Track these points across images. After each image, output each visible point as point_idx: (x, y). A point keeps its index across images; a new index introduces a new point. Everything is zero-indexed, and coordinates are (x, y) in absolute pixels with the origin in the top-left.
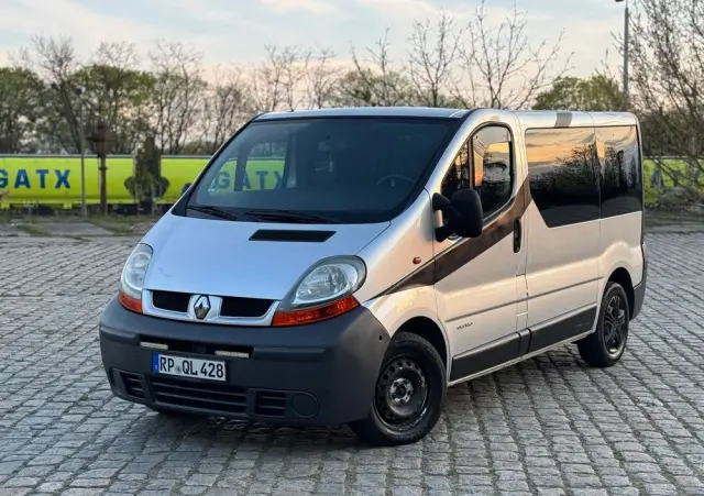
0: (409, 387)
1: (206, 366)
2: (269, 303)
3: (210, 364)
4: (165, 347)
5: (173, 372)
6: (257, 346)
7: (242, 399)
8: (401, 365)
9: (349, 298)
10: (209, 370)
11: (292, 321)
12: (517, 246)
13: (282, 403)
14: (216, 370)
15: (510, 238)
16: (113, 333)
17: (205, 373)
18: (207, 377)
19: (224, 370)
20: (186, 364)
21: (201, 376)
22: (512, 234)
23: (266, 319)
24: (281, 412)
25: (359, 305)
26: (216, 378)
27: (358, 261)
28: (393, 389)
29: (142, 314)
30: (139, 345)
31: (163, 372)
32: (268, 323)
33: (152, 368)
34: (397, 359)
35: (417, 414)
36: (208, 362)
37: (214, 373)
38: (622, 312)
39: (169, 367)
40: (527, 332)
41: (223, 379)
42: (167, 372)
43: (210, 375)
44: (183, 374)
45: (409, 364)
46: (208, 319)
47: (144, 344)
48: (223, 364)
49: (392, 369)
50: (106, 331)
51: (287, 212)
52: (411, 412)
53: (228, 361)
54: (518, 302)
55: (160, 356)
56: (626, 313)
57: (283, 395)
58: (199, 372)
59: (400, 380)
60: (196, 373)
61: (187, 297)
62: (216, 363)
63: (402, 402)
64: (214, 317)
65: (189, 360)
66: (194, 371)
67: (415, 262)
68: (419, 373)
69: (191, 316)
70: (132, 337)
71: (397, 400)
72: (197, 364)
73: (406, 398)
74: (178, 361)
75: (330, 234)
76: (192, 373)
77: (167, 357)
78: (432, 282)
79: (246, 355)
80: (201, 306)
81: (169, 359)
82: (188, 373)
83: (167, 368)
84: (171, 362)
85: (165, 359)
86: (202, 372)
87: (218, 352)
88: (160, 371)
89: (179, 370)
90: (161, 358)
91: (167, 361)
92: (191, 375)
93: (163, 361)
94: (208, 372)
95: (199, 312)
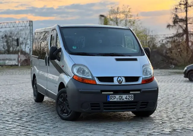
1: (127, 97)
3: (128, 96)
4: (112, 93)
5: (115, 100)
6: (141, 89)
14: (130, 97)
17: (127, 99)
18: (128, 100)
19: (133, 97)
20: (120, 97)
26: (130, 100)
29: (97, 84)
30: (102, 93)
31: (112, 100)
32: (141, 83)
33: (107, 100)
36: (128, 95)
37: (130, 98)
39: (114, 98)
41: (133, 100)
42: (113, 100)
43: (128, 99)
44: (119, 100)
46: (123, 83)
47: (103, 93)
48: (133, 95)
53: (134, 94)
55: (110, 96)
57: (148, 102)
58: (125, 99)
62: (130, 95)
65: (121, 96)
66: (123, 99)
70: (99, 91)
72: (124, 97)
74: (117, 96)
76: (122, 99)
77: (113, 96)
79: (139, 92)
80: (120, 80)
81: (114, 96)
82: (121, 99)
83: (113, 99)
84: (115, 97)
85: (112, 96)
86: (126, 99)
87: (131, 92)
88: (110, 100)
89: (117, 99)
90: (111, 96)
91: (113, 97)
92: (121, 100)
93: (111, 97)
94: (128, 98)
95: (120, 82)
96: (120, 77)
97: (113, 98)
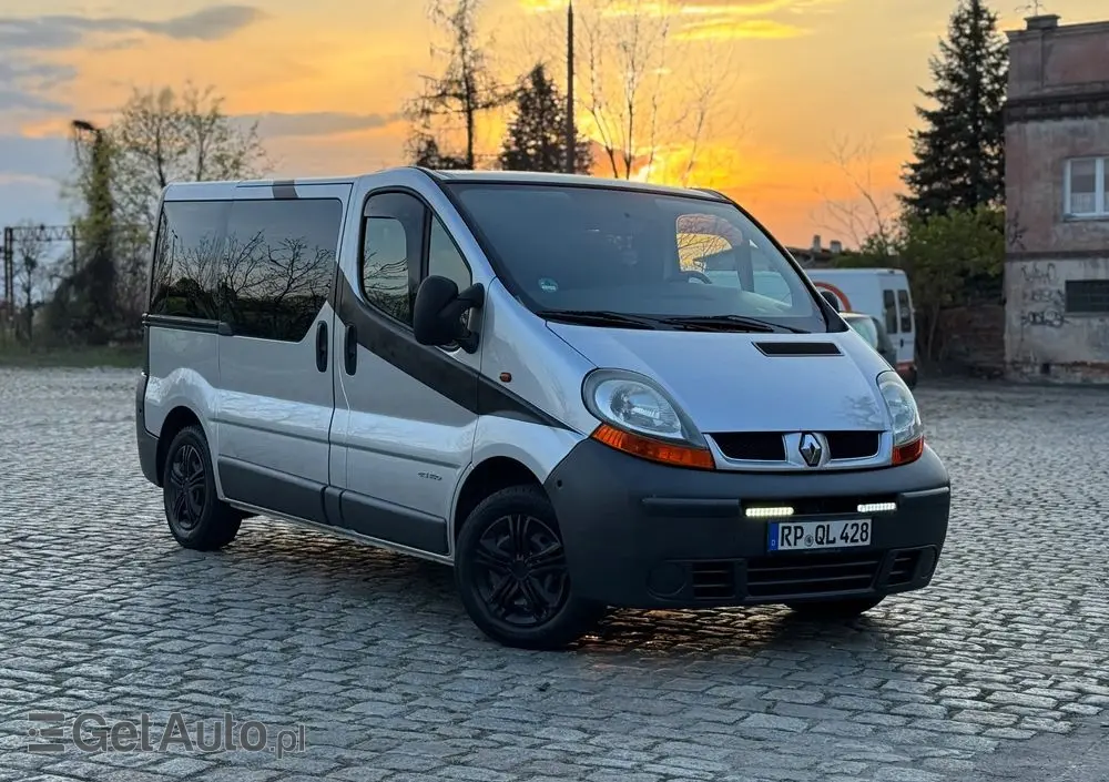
1: (848, 530)
3: (852, 526)
4: (788, 511)
5: (801, 545)
10: (851, 533)
14: (860, 531)
17: (846, 538)
18: (849, 544)
19: (869, 531)
20: (820, 530)
21: (840, 543)
26: (860, 543)
30: (744, 513)
31: (786, 547)
32: (892, 462)
33: (766, 545)
36: (851, 522)
37: (858, 537)
39: (796, 538)
41: (868, 543)
42: (793, 547)
43: (852, 541)
44: (815, 546)
46: (824, 464)
47: (751, 512)
48: (869, 522)
53: (874, 517)
55: (781, 525)
57: (918, 553)
58: (838, 538)
60: (834, 542)
62: (860, 522)
65: (825, 524)
66: (831, 539)
70: (735, 503)
72: (836, 527)
74: (810, 528)
76: (828, 542)
77: (792, 525)
79: (891, 506)
80: (812, 447)
81: (796, 528)
82: (822, 543)
83: (792, 543)
84: (799, 531)
85: (789, 528)
86: (842, 538)
87: (862, 508)
88: (780, 548)
89: (809, 541)
90: (784, 528)
91: (793, 530)
92: (825, 546)
93: (786, 531)
94: (850, 536)
95: (811, 456)
96: (810, 432)
97: (791, 538)
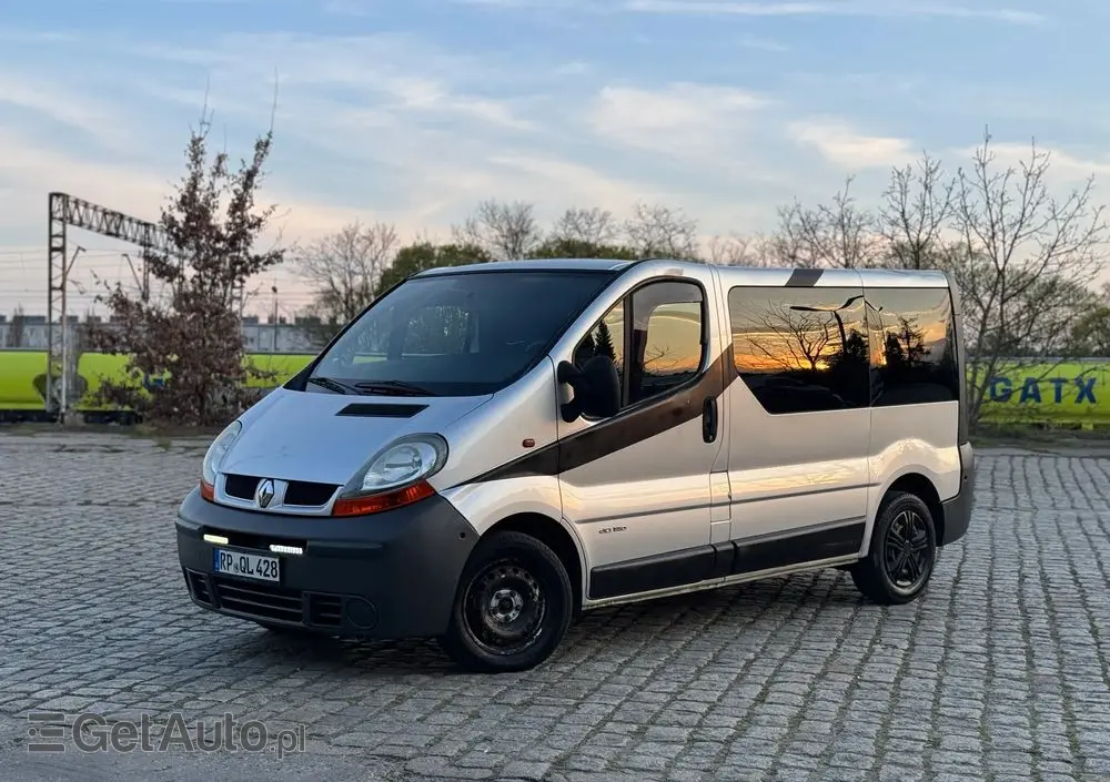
0: (517, 600)
1: (262, 564)
2: (331, 488)
3: (265, 562)
4: (224, 541)
5: (231, 571)
6: (311, 540)
7: (296, 605)
8: (503, 572)
9: (422, 484)
10: (264, 567)
11: (356, 511)
12: (709, 433)
13: (337, 610)
14: (270, 568)
15: (697, 423)
16: (188, 526)
17: (260, 571)
18: (262, 577)
19: (278, 569)
20: (243, 561)
21: (256, 575)
22: (701, 417)
23: (326, 508)
24: (336, 621)
25: (436, 493)
26: (271, 578)
27: (439, 441)
28: (494, 603)
29: (212, 502)
30: (203, 538)
31: (223, 570)
32: (329, 514)
33: (214, 568)
34: (500, 564)
35: (527, 635)
36: (263, 559)
37: (269, 572)
38: (921, 534)
39: (229, 564)
40: (731, 546)
41: (277, 579)
42: (226, 571)
43: (265, 575)
44: (240, 574)
45: (516, 571)
46: (270, 509)
47: (207, 538)
48: (277, 560)
49: (492, 577)
50: (181, 523)
51: (393, 383)
52: (517, 632)
53: (283, 557)
54: (711, 505)
55: (221, 551)
56: (928, 534)
57: (338, 600)
58: (255, 571)
59: (504, 592)
60: (252, 573)
61: (254, 481)
62: (270, 560)
63: (507, 618)
64: (277, 506)
65: (246, 556)
66: (250, 569)
67: (526, 444)
68: (530, 583)
69: (255, 505)
70: (196, 528)
71: (500, 615)
72: (254, 560)
73: (513, 615)
74: (236, 556)
75: (419, 408)
76: (249, 572)
77: (227, 553)
78: (555, 470)
79: (298, 551)
80: (266, 492)
83: (227, 567)
84: (229, 559)
85: (224, 555)
86: (258, 571)
87: (275, 548)
89: (237, 569)
90: (221, 554)
91: (226, 557)
92: (247, 575)
94: (263, 570)
95: (261, 499)
96: (272, 480)
